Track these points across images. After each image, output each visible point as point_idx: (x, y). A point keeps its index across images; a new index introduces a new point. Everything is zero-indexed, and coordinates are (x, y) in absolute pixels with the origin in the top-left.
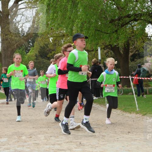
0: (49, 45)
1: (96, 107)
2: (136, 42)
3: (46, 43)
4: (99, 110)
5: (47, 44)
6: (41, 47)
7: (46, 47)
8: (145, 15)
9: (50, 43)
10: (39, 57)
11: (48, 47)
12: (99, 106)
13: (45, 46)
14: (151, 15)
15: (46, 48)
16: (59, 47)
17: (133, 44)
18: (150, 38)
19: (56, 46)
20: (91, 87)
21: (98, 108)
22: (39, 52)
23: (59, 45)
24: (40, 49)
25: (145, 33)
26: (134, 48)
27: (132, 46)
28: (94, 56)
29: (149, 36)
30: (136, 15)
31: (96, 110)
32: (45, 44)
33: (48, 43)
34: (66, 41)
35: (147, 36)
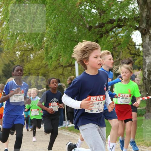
0: (15, 62)
1: (72, 136)
2: (121, 53)
3: (12, 59)
4: (75, 140)
5: (13, 61)
6: (5, 65)
7: (12, 64)
8: (131, 19)
9: (16, 59)
10: (3, 77)
11: (14, 64)
12: (76, 135)
13: (10, 63)
14: (137, 19)
15: (12, 66)
16: (27, 64)
17: (118, 56)
18: (139, 47)
19: (24, 62)
20: (66, 111)
21: (74, 138)
22: (3, 71)
23: (27, 61)
24: (4, 67)
25: (132, 42)
26: (119, 60)
27: (117, 58)
28: (71, 73)
29: (136, 45)
30: (119, 20)
31: (72, 140)
32: (11, 61)
33: (14, 59)
34: (36, 56)
35: (135, 45)
